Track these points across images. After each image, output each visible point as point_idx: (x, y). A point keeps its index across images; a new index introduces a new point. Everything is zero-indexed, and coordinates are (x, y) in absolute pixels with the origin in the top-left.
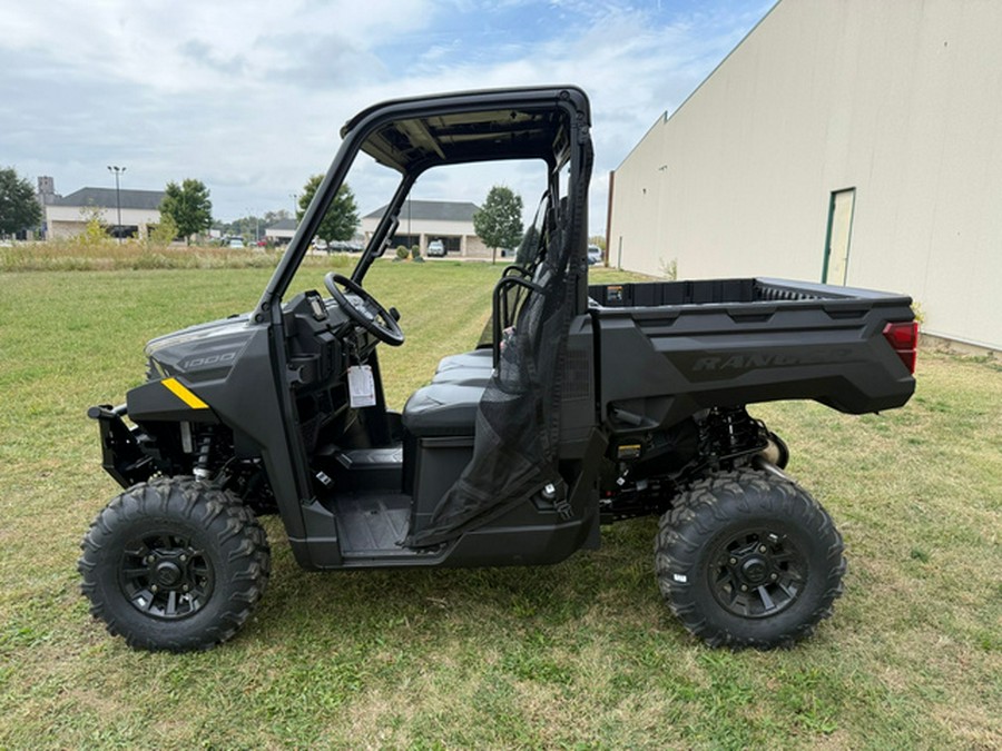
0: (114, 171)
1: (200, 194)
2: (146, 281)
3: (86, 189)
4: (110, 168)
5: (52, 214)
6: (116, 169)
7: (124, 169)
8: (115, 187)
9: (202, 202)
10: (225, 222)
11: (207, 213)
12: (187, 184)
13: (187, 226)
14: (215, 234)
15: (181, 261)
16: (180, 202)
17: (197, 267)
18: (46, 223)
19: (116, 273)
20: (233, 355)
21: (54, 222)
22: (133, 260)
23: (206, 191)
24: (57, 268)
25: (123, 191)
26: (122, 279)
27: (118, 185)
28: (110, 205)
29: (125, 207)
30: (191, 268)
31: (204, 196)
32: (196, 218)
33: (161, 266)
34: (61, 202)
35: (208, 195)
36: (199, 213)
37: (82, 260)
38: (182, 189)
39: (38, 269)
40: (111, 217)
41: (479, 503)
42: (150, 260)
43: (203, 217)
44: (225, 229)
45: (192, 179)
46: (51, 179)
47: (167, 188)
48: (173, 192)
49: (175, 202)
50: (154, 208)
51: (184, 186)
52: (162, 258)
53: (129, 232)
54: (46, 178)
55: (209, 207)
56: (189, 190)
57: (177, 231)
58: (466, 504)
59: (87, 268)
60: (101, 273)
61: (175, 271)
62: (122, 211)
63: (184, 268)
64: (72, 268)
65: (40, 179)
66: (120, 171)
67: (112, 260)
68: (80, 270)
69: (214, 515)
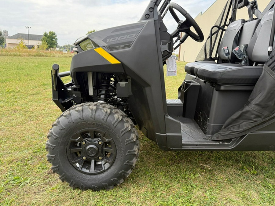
0: (27, 28)
1: (54, 36)
2: (39, 59)
3: (18, 34)
4: (26, 27)
5: (8, 41)
6: (28, 27)
7: (30, 28)
8: (28, 34)
9: (55, 38)
10: (60, 46)
11: (56, 42)
12: (50, 33)
13: (50, 46)
14: (58, 49)
15: (49, 55)
16: (48, 38)
17: (54, 57)
18: (6, 45)
19: (29, 57)
20: (134, 35)
21: (8, 43)
22: (34, 54)
23: (56, 35)
24: (11, 55)
25: (30, 35)
26: (31, 58)
27: (28, 33)
28: (26, 39)
29: (30, 40)
30: (52, 57)
31: (55, 36)
32: (53, 43)
33: (43, 56)
34: (10, 38)
35: (56, 36)
36: (53, 42)
37: (18, 54)
38: (49, 34)
39: (4, 56)
40: (27, 42)
41: (263, 117)
42: (39, 54)
43: (55, 43)
44: (61, 48)
45: (52, 31)
46: (7, 31)
47: (44, 34)
48: (46, 35)
49: (46, 38)
50: (39, 40)
51: (49, 33)
52: (43, 54)
53: (32, 47)
54: (6, 31)
55: (57, 40)
56: (50, 34)
57: (47, 46)
58: (255, 118)
59: (20, 56)
60: (25, 57)
61: (47, 58)
62: (29, 40)
63: (50, 57)
64: (15, 55)
65: (4, 31)
66: (29, 28)
67: (28, 54)
68: (18, 56)
69: (119, 121)
